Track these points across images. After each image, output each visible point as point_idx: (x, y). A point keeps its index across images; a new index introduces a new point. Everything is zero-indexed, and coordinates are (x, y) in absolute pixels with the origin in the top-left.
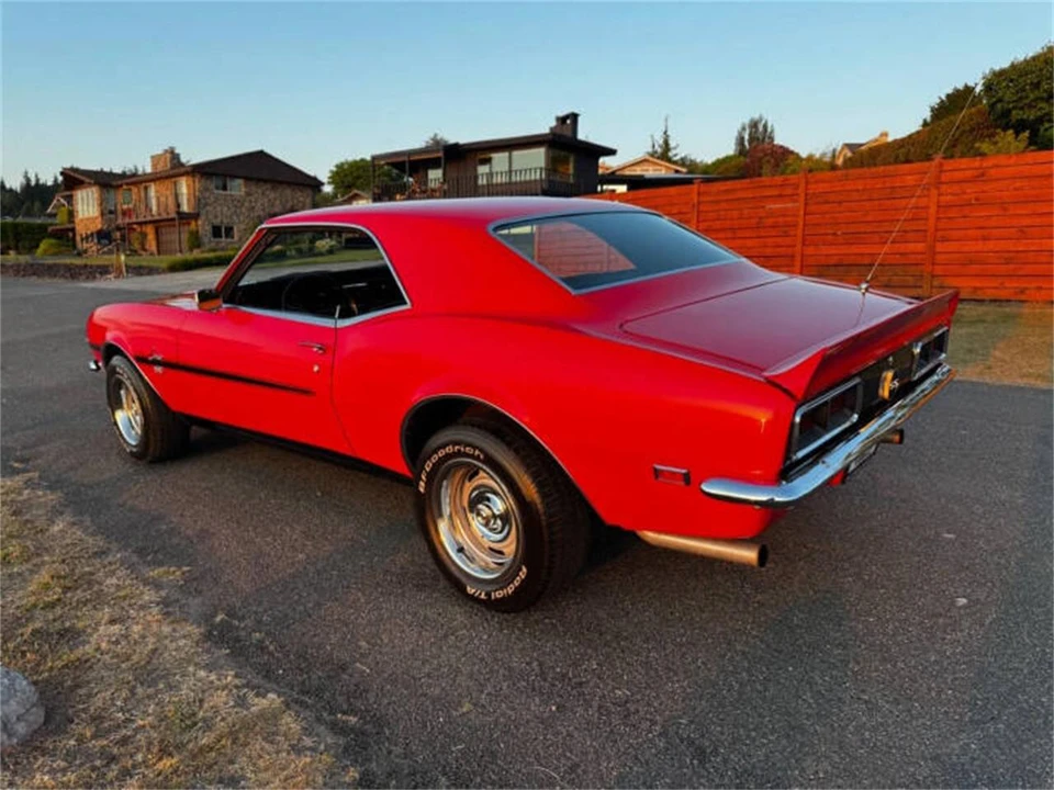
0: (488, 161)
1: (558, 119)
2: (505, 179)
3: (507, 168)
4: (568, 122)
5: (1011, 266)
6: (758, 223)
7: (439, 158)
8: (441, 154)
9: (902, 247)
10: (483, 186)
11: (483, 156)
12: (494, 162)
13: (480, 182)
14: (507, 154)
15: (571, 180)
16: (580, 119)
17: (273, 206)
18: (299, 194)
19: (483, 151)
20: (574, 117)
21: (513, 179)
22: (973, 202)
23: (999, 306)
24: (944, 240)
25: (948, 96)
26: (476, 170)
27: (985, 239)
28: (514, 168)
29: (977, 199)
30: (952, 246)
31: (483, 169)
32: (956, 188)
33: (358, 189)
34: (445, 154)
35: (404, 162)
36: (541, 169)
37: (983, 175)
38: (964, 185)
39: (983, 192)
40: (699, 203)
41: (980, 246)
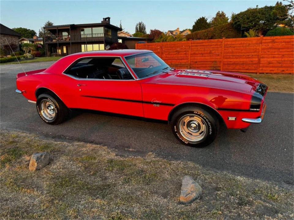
0: (83, 30)
1: (104, 19)
2: (90, 36)
3: (91, 33)
4: (107, 20)
5: (281, 64)
6: (210, 52)
7: (69, 29)
8: (69, 28)
9: (252, 59)
10: (83, 38)
11: (82, 29)
12: (85, 30)
13: (82, 37)
14: (91, 28)
15: (110, 37)
16: (110, 19)
17: (4, 43)
18: (14, 39)
19: (82, 27)
20: (109, 18)
21: (93, 36)
22: (271, 48)
23: (277, 75)
24: (263, 57)
25: (199, 19)
26: (80, 33)
27: (274, 57)
28: (93, 33)
29: (272, 47)
30: (265, 59)
31: (82, 33)
32: (266, 44)
33: (24, 37)
34: (71, 27)
35: (56, 29)
36: (102, 33)
37: (273, 41)
38: (269, 43)
39: (273, 45)
40: (191, 46)
41: (272, 59)
